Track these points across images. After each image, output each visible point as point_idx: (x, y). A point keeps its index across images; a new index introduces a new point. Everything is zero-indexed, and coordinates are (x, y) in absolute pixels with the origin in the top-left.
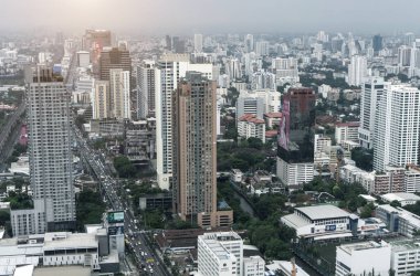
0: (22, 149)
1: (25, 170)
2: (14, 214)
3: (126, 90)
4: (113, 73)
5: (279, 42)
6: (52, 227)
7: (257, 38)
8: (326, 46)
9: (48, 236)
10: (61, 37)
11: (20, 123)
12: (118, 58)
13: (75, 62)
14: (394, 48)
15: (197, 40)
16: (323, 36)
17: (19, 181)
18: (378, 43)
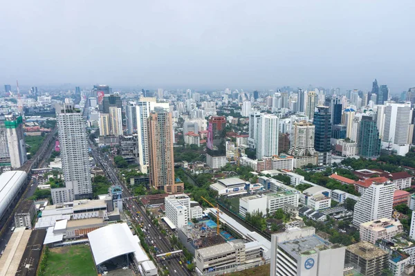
0: (57, 154)
1: (59, 165)
2: (53, 191)
3: (120, 119)
4: (111, 109)
5: (205, 94)
6: (78, 197)
7: (193, 91)
8: (230, 96)
9: (76, 203)
10: (78, 89)
11: (55, 139)
12: (114, 101)
13: (88, 103)
14: (264, 98)
15: (160, 92)
16: (228, 91)
17: (56, 172)
18: (256, 95)
